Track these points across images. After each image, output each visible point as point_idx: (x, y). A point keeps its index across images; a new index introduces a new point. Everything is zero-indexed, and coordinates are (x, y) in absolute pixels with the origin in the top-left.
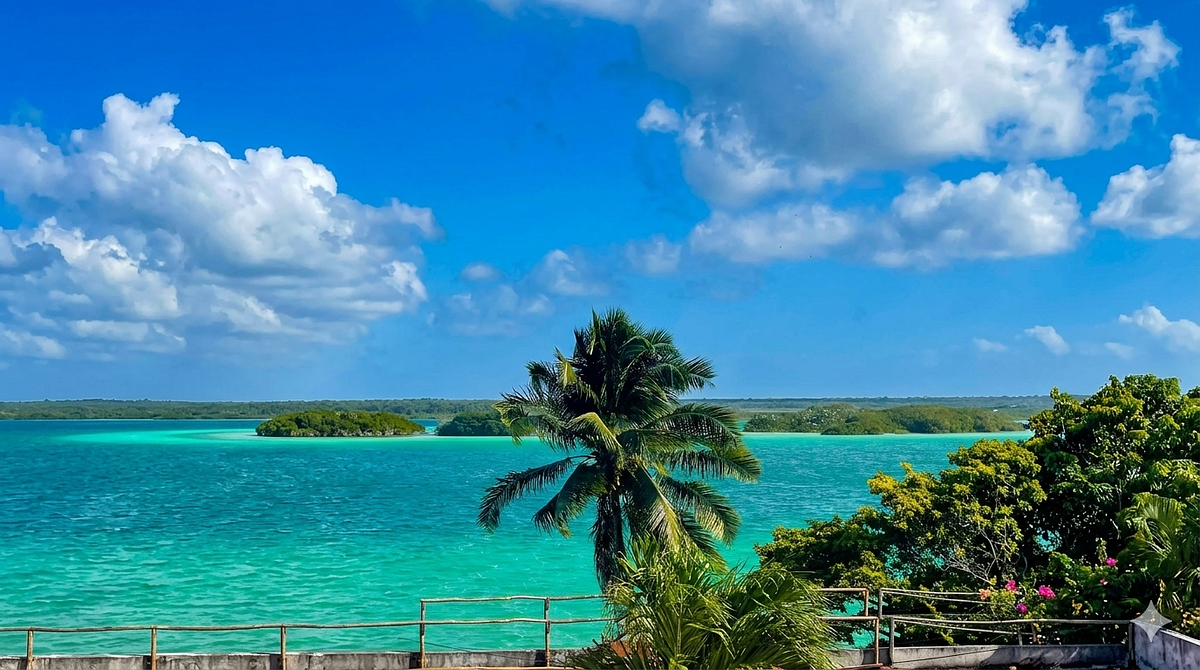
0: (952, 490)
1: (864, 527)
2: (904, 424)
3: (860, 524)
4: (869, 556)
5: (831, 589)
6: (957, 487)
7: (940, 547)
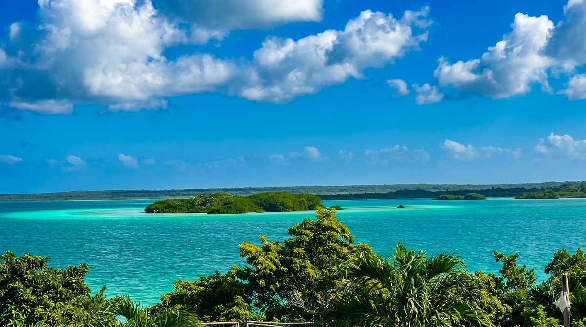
0: (292, 253)
1: (236, 279)
2: (262, 205)
3: (233, 277)
4: (239, 299)
5: (215, 323)
6: (296, 250)
7: (285, 292)
